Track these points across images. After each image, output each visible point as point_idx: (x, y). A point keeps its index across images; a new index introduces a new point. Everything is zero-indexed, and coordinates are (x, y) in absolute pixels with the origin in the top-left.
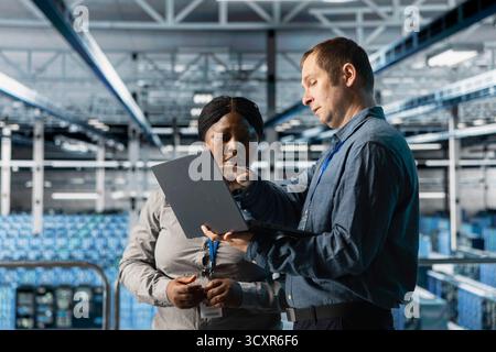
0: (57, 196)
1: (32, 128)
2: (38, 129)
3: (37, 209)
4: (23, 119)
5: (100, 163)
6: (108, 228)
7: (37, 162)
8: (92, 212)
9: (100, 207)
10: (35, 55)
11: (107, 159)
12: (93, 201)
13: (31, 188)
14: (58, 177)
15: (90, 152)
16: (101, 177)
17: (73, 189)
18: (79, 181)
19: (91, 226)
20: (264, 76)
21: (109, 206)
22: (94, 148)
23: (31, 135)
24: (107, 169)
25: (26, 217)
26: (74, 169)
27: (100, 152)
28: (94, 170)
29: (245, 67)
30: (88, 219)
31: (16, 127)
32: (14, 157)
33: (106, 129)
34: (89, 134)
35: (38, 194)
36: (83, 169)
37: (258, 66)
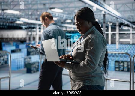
0: (121, 40)
1: (116, 24)
3: (117, 43)
4: (113, 22)
5: (131, 32)
6: (134, 48)
7: (117, 32)
8: (129, 44)
9: (131, 43)
10: (118, 6)
11: (133, 31)
12: (130, 41)
13: (116, 38)
14: (121, 35)
15: (128, 29)
16: (131, 35)
18: (126, 36)
19: (130, 47)
21: (133, 43)
22: (129, 28)
24: (133, 33)
25: (115, 45)
26: (125, 33)
27: (131, 29)
30: (129, 46)
31: (112, 24)
32: (112, 31)
35: (117, 39)
36: (127, 33)
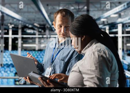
0: (25, 45)
1: (18, 26)
2: (20, 26)
3: (19, 49)
4: (15, 23)
5: (37, 36)
6: (39, 55)
7: (19, 36)
8: (34, 50)
9: (37, 49)
11: (39, 35)
12: (35, 47)
13: (17, 43)
14: (25, 40)
15: (34, 32)
16: (37, 40)
17: (29, 43)
18: (31, 41)
19: (35, 54)
20: (85, 10)
21: (39, 48)
23: (18, 28)
24: (39, 38)
25: (16, 51)
26: (29, 38)
27: (37, 33)
28: (35, 38)
29: (80, 7)
30: (34, 52)
31: (13, 26)
32: (13, 34)
33: (38, 26)
34: (34, 28)
35: (19, 45)
36: (32, 38)
37: (84, 7)
